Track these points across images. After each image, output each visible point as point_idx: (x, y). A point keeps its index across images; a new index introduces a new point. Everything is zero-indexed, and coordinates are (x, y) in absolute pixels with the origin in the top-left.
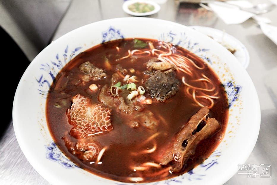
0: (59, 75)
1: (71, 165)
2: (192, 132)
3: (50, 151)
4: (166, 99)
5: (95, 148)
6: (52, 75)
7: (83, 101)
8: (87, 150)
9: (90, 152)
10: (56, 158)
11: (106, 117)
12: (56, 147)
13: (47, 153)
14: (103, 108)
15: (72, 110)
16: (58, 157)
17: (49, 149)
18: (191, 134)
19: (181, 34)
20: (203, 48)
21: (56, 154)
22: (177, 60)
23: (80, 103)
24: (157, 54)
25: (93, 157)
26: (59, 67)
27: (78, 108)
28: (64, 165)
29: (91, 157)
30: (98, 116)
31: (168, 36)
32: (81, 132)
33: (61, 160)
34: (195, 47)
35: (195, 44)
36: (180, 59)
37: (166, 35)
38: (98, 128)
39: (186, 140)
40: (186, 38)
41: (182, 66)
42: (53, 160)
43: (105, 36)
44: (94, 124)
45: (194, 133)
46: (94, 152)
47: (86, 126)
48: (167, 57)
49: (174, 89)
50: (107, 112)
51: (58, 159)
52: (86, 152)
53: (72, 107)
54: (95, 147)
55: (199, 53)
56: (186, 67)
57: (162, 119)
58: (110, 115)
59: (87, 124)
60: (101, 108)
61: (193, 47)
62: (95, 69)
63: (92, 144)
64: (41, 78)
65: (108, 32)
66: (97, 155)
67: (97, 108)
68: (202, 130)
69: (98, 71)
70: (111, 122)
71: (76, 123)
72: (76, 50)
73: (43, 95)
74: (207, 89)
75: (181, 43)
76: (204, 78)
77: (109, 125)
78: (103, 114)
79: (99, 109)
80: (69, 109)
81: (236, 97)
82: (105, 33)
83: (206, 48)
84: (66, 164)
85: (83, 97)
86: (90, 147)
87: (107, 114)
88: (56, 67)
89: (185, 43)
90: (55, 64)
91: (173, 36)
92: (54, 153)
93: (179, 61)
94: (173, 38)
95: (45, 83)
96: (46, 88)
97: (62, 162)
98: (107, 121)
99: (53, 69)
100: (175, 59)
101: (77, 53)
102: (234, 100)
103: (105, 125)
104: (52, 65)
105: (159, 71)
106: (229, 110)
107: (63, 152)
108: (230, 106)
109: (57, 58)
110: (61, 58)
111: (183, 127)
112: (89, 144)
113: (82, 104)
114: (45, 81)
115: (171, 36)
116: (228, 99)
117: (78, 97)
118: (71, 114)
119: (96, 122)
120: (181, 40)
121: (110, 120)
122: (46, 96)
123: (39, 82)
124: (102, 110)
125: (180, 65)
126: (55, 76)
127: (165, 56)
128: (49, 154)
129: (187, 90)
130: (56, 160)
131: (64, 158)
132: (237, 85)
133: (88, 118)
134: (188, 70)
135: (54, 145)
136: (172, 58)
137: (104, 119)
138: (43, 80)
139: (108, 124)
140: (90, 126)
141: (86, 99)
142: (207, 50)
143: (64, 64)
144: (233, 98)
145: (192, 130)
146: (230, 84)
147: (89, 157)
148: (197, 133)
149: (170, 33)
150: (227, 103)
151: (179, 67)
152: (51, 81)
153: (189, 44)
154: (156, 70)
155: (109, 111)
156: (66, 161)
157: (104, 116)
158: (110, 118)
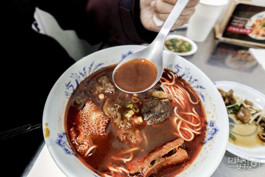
0: (82, 82)
1: (70, 152)
2: (162, 155)
3: (60, 138)
4: (154, 124)
5: (87, 145)
6: (77, 81)
7: (92, 107)
8: (82, 144)
9: (83, 146)
10: (62, 144)
11: (103, 124)
12: (64, 136)
13: (57, 139)
14: (103, 116)
15: (83, 111)
16: (64, 144)
17: (60, 137)
18: (161, 157)
19: (186, 68)
20: (201, 86)
21: (63, 141)
22: (177, 90)
23: (90, 108)
24: (161, 82)
25: (85, 150)
26: (84, 76)
27: (87, 112)
28: (65, 151)
29: (83, 150)
30: (98, 122)
31: (175, 67)
32: (83, 130)
33: (64, 147)
34: (195, 82)
35: (196, 80)
36: (179, 90)
37: (173, 66)
38: (95, 130)
39: (155, 160)
40: (189, 73)
41: (178, 97)
42: (59, 145)
43: (124, 57)
44: (93, 126)
45: (164, 157)
46: (86, 147)
47: (88, 126)
48: (169, 86)
49: (164, 117)
50: (106, 120)
51: (63, 145)
52: (81, 145)
53: (83, 109)
54: (88, 143)
55: (197, 89)
56: (182, 99)
57: (145, 137)
58: (107, 124)
59: (89, 125)
60: (102, 116)
61: (193, 82)
62: (108, 84)
63: (87, 141)
64: (69, 83)
65: (127, 55)
66: (87, 150)
67: (99, 115)
68: (171, 156)
69: (110, 86)
70: (106, 129)
71: (82, 122)
72: (99, 65)
73: (67, 95)
74: (192, 123)
75: (185, 76)
76: (193, 113)
77: (103, 131)
78: (102, 121)
79: (101, 116)
80: (81, 110)
81: (212, 137)
82: (125, 55)
83: (203, 86)
84: (66, 150)
85: (93, 104)
86: (85, 143)
87: (104, 122)
88: (81, 76)
89: (188, 77)
90: (81, 74)
91: (179, 68)
92: (62, 141)
93: (178, 92)
94: (178, 70)
95: (71, 87)
96: (71, 91)
97: (65, 148)
98: (103, 127)
99: (79, 77)
100: (175, 89)
101: (99, 68)
102: (209, 139)
103: (101, 130)
104: (79, 75)
105: (157, 98)
106: (202, 146)
107: (68, 141)
108: (205, 143)
109: (84, 69)
110: (87, 70)
111: (158, 149)
112: (85, 140)
113: (90, 109)
114: (71, 86)
115: (177, 68)
116: (206, 136)
117: (90, 103)
118: (81, 114)
119: (95, 126)
120: (185, 74)
121: (105, 127)
122: (69, 97)
123: (67, 86)
124: (103, 118)
125: (177, 96)
126: (79, 82)
127: (167, 85)
128: (59, 140)
129: (175, 120)
130: (61, 145)
131: (67, 145)
132: (216, 127)
133: (91, 121)
134: (182, 102)
135: (64, 134)
136: (172, 88)
137: (101, 125)
138: (70, 85)
139: (103, 129)
140: (90, 127)
141: (95, 106)
142: (204, 88)
143: (88, 75)
144: (210, 137)
145: (163, 154)
146: (212, 124)
147: (82, 149)
148: (167, 158)
149: (177, 66)
150: (204, 140)
151: (175, 97)
152: (75, 86)
153: (191, 78)
154: (154, 97)
155: (107, 120)
156: (67, 148)
157: (102, 123)
158: (106, 126)
